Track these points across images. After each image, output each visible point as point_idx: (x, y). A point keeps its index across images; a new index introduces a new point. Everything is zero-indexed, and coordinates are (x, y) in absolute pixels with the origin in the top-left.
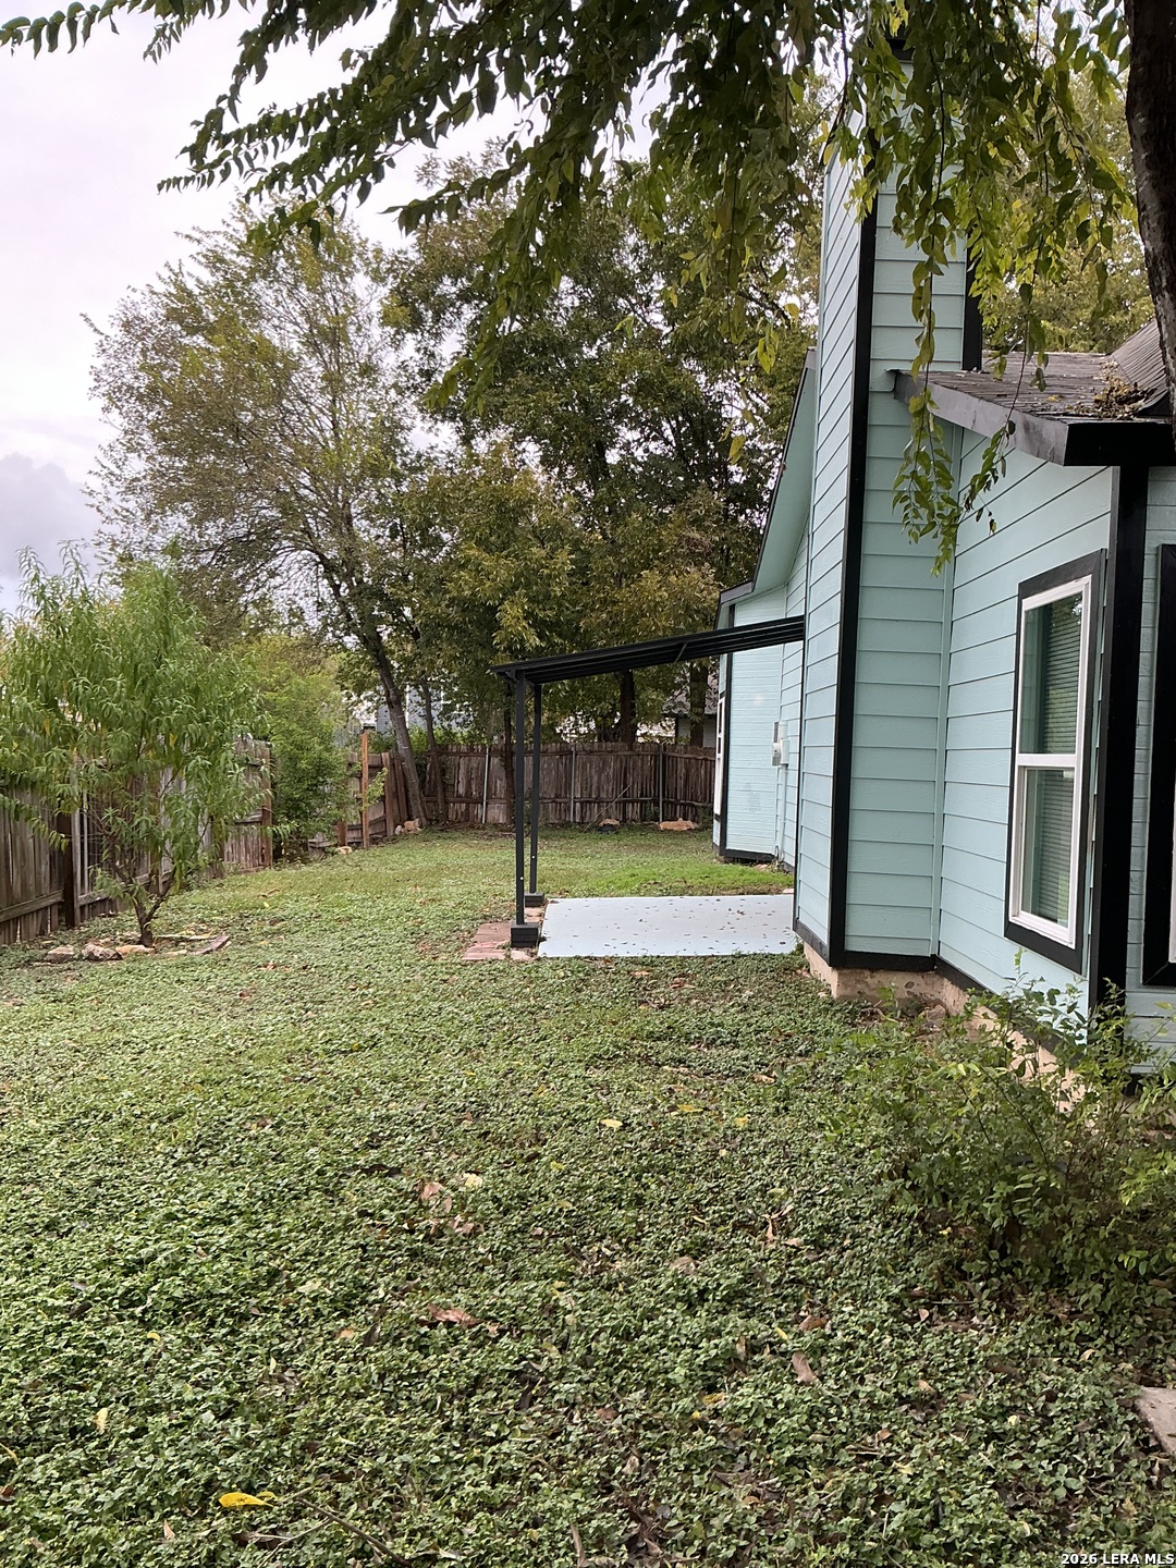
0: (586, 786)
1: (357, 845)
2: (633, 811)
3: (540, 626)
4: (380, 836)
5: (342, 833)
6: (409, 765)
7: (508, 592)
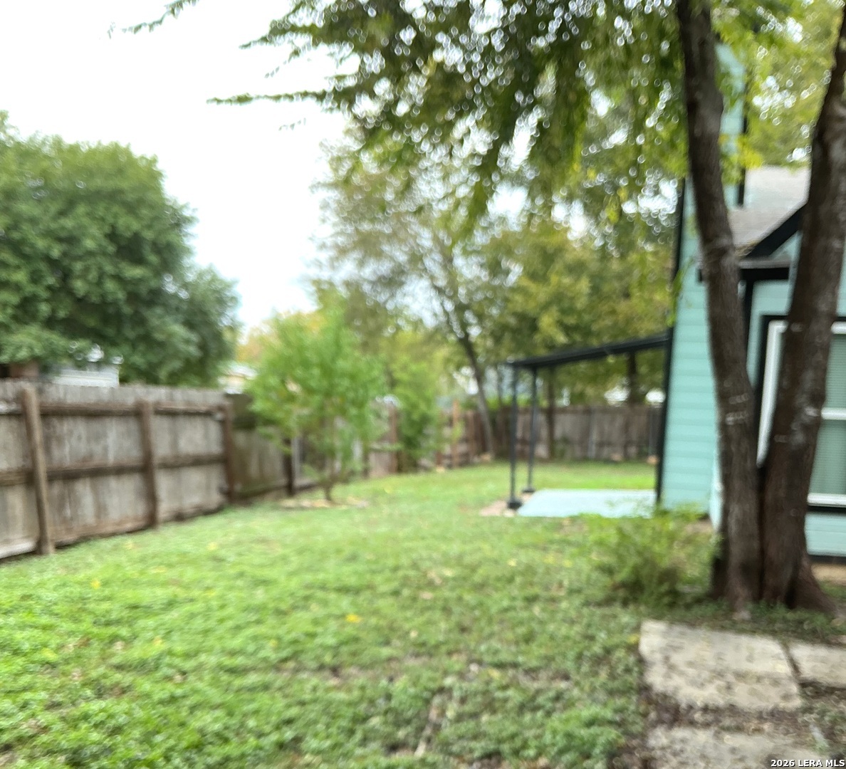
0: (601, 433)
1: (450, 467)
2: (633, 450)
3: (567, 330)
4: (465, 462)
5: (439, 459)
6: (486, 420)
7: (545, 307)
